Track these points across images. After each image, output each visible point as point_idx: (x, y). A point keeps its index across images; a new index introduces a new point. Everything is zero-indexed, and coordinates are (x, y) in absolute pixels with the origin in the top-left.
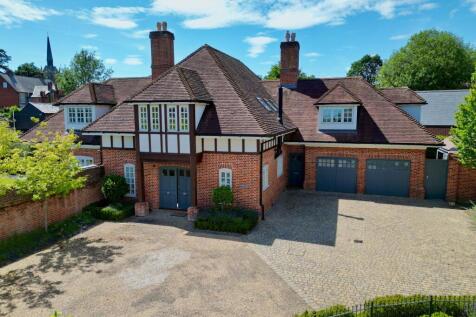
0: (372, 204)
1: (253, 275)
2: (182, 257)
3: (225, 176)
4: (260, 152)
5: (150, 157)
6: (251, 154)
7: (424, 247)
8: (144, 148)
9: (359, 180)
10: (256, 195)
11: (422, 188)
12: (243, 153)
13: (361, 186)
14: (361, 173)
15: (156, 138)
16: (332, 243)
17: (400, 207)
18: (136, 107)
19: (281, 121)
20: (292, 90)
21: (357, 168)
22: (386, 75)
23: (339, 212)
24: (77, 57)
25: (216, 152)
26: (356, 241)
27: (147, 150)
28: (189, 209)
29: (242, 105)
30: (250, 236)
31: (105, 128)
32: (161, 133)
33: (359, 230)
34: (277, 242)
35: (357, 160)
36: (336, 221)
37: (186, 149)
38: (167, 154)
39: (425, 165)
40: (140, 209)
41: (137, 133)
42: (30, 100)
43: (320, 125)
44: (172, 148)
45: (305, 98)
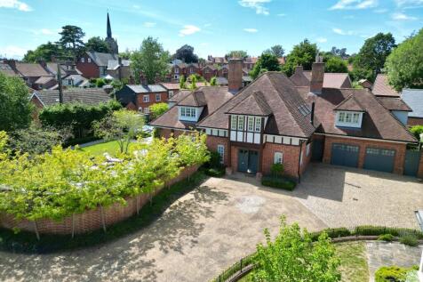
0: (367, 177)
1: (300, 212)
2: (262, 200)
3: (278, 156)
4: (301, 145)
5: (236, 144)
6: (295, 146)
7: (393, 205)
8: (233, 138)
9: (360, 159)
10: (296, 169)
11: (401, 168)
12: (291, 145)
13: (361, 164)
14: (362, 155)
15: (240, 134)
16: (340, 199)
17: (385, 180)
18: (230, 117)
19: (312, 123)
20: (319, 96)
21: (359, 152)
22: (393, 62)
23: (346, 181)
24: (145, 42)
25: (274, 143)
26: (354, 199)
27: (235, 140)
28: (258, 174)
29: (292, 118)
30: (294, 192)
31: (209, 125)
32: (244, 131)
33: (356, 193)
34: (310, 197)
35: (360, 147)
36: (343, 186)
37: (257, 141)
38: (246, 143)
39: (406, 153)
40: (228, 171)
41: (229, 130)
42: (106, 71)
43: (337, 123)
44: (250, 140)
45: (327, 102)
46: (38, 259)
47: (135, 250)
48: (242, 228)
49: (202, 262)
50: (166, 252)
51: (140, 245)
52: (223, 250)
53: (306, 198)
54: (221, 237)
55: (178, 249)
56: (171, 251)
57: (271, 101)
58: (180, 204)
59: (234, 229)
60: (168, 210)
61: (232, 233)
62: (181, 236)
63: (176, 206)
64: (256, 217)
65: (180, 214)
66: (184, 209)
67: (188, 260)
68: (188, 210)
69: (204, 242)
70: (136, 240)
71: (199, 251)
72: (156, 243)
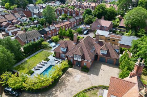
0: (106, 66)
1: (88, 80)
2: (81, 76)
3: (85, 63)
8: (74, 59)
10: (89, 67)
13: (106, 62)
14: (106, 60)
19: (94, 54)
23: (101, 68)
28: (80, 67)
30: (88, 73)
31: (69, 55)
32: (77, 58)
33: (102, 73)
37: (80, 60)
39: (116, 61)
40: (73, 66)
41: (74, 57)
42: (34, 14)
43: (101, 52)
44: (78, 60)
45: (99, 45)
46: (36, 95)
47: (54, 92)
48: (75, 86)
49: (67, 95)
50: (60, 93)
51: (55, 91)
52: (71, 92)
53: (90, 75)
54: (71, 88)
55: (63, 92)
56: (61, 92)
57: (84, 50)
58: (62, 78)
59: (74, 86)
60: (60, 80)
61: (73, 87)
62: (63, 88)
63: (61, 79)
64: (79, 82)
65: (62, 81)
66: (63, 80)
67: (65, 94)
68: (64, 80)
69: (68, 90)
70: (54, 89)
71: (67, 92)
72: (58, 90)
